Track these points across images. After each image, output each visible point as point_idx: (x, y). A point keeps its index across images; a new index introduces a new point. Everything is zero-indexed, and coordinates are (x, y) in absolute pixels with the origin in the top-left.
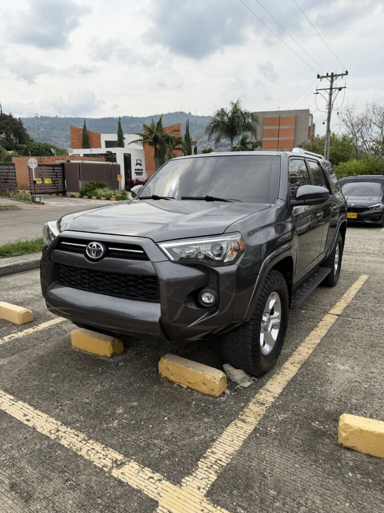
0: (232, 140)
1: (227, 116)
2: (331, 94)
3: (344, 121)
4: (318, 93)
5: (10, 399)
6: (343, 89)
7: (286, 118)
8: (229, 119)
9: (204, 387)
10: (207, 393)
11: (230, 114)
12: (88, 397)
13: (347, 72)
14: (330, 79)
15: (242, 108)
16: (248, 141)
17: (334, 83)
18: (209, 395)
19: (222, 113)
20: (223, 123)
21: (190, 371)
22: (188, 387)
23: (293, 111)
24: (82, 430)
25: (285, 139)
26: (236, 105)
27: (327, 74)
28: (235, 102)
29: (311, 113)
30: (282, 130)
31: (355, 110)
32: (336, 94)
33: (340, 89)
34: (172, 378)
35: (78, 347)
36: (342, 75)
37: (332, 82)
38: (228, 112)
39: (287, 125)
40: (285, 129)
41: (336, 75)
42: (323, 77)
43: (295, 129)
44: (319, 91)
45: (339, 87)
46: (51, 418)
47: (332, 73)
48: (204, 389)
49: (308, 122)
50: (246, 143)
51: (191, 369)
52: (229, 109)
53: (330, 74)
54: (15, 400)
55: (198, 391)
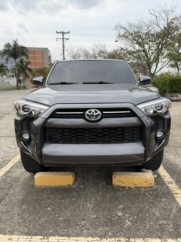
0: (15, 60)
1: (11, 47)
2: (63, 41)
3: (69, 54)
4: (57, 40)
5: (41, 239)
6: (68, 39)
7: (38, 51)
8: (12, 49)
9: (145, 184)
10: (147, 186)
11: (13, 46)
12: (92, 214)
13: (69, 32)
14: (62, 34)
15: (19, 44)
16: (24, 61)
17: (64, 36)
18: (148, 187)
19: (8, 45)
20: (9, 50)
21: (136, 178)
22: (135, 187)
23: (40, 48)
24: (118, 236)
25: (38, 61)
26: (16, 42)
27: (61, 32)
28: (15, 40)
29: (49, 50)
30: (36, 57)
31: (74, 49)
32: (66, 41)
33: (67, 39)
34: (123, 185)
35: (43, 185)
36: (67, 33)
37: (63, 35)
38: (11, 45)
39: (38, 55)
40: (38, 57)
41: (64, 33)
42: (59, 33)
43: (43, 57)
44: (58, 39)
45: (67, 38)
46: (88, 238)
47: (63, 32)
48: (145, 185)
49: (48, 54)
50: (23, 62)
51: (136, 177)
52: (12, 44)
53: (62, 32)
54: (45, 238)
55: (141, 187)
